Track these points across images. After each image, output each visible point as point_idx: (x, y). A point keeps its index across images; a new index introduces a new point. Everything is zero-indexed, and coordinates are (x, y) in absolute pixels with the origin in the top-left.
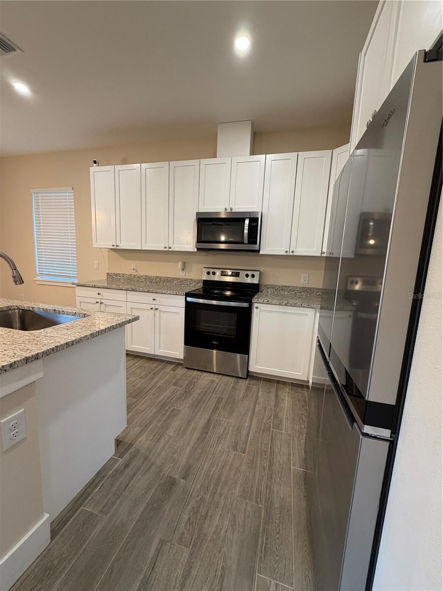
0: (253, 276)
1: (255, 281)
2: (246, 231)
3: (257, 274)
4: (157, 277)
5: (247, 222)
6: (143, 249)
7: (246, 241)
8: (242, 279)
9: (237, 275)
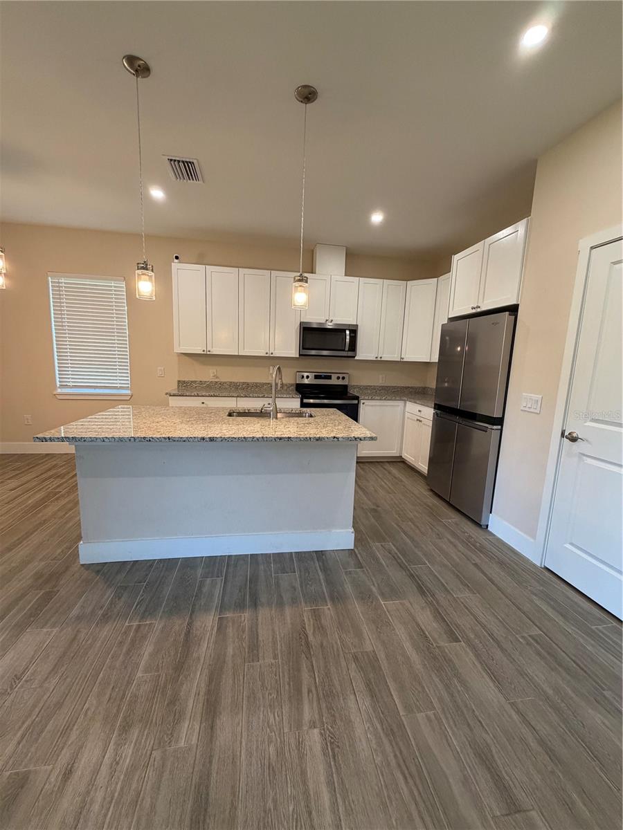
0: (343, 378)
1: (345, 382)
3: (347, 376)
5: (348, 332)
7: (347, 349)
8: (334, 381)
9: (329, 377)
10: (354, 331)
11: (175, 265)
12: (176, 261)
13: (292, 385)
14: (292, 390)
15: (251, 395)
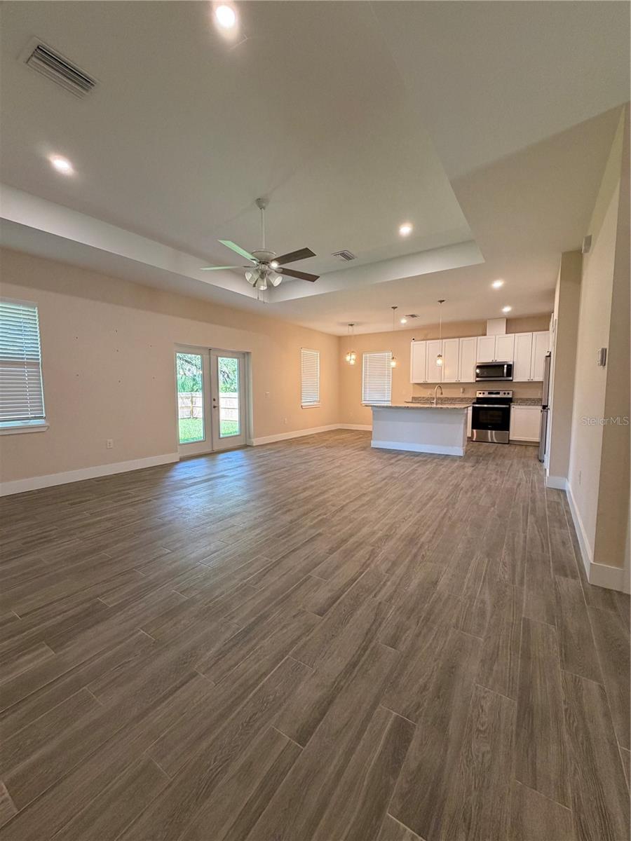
0: (508, 394)
1: (510, 396)
2: (505, 371)
3: (511, 392)
5: (506, 366)
6: (442, 382)
7: (505, 375)
8: (501, 395)
9: (498, 393)
10: (510, 367)
12: (413, 341)
13: (474, 398)
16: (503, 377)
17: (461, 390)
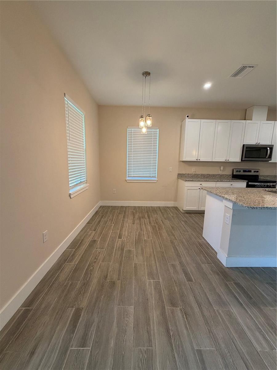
0: (257, 172)
4: (208, 175)
5: (269, 149)
6: (213, 161)
7: (267, 156)
8: (252, 173)
9: (250, 171)
10: (271, 149)
11: (187, 120)
12: (187, 118)
13: (230, 175)
14: (230, 178)
15: (224, 180)
16: (265, 158)
17: (222, 168)
